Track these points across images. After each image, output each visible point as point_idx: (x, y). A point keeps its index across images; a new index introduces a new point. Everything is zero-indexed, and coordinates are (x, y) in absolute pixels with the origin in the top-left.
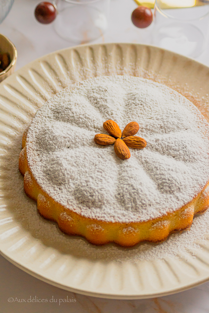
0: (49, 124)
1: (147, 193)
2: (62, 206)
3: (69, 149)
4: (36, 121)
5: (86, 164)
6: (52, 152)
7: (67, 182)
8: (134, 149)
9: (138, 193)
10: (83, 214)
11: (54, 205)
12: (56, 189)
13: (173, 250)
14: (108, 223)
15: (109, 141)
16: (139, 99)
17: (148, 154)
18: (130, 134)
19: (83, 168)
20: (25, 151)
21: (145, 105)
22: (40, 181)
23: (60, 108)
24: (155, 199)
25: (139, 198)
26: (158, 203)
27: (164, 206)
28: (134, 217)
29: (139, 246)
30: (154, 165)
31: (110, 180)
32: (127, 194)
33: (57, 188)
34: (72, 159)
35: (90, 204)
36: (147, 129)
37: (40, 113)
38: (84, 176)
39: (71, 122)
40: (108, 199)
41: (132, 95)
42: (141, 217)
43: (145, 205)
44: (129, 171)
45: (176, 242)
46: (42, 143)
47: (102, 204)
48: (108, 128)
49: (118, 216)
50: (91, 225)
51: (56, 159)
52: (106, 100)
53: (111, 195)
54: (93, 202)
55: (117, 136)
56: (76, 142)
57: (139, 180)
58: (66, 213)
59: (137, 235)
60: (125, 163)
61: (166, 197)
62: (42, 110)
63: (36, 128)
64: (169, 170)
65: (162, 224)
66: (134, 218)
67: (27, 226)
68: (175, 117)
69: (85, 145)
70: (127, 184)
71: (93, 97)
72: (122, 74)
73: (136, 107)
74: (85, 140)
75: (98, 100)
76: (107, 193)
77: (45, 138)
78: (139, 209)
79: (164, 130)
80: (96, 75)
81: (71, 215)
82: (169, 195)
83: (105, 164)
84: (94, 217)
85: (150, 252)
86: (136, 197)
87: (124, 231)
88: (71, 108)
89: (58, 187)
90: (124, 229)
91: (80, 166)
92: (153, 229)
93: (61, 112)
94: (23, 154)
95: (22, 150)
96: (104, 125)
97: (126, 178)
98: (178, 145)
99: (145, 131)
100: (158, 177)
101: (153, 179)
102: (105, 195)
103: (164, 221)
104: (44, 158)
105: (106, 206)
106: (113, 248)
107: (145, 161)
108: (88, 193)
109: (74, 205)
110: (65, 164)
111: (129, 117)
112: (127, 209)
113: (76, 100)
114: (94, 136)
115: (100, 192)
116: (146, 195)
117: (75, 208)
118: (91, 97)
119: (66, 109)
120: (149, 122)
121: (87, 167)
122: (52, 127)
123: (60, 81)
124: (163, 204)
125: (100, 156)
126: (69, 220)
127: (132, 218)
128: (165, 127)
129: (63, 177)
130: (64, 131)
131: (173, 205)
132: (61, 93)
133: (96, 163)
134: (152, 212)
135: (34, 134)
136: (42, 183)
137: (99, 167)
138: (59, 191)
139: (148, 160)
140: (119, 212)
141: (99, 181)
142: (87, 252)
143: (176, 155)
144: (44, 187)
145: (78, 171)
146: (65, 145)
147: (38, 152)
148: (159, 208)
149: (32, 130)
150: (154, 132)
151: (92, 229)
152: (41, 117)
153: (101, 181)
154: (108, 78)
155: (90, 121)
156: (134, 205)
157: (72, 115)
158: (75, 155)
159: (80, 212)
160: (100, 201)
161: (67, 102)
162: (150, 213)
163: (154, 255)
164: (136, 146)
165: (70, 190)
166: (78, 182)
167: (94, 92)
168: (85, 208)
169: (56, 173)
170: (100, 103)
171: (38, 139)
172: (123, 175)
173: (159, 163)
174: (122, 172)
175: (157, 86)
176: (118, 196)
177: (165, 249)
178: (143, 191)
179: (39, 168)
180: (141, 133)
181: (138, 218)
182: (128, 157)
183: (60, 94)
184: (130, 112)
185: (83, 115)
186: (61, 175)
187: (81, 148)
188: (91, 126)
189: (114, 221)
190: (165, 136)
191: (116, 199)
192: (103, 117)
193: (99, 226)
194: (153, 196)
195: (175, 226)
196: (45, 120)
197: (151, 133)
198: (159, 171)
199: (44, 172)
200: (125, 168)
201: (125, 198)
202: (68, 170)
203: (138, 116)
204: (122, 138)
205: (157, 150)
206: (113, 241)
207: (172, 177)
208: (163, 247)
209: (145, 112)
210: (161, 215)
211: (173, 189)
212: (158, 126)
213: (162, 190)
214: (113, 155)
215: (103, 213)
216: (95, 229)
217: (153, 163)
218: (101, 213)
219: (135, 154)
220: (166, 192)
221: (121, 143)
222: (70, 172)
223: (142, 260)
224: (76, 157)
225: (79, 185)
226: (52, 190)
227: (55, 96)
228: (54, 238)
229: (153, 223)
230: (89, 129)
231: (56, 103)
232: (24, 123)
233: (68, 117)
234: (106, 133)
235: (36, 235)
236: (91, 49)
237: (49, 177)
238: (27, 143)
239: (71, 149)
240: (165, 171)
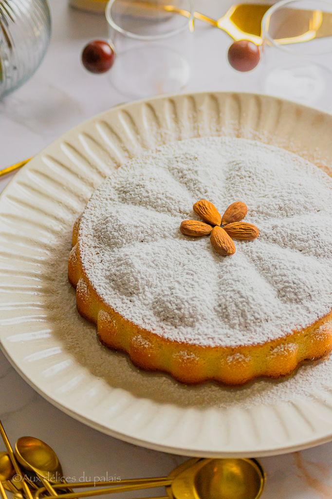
0: (112, 209)
1: (262, 303)
2: (134, 325)
3: (142, 244)
4: (92, 205)
5: (169, 263)
6: (118, 248)
7: (141, 291)
8: (241, 240)
9: (248, 303)
10: (166, 336)
11: (123, 325)
12: (126, 301)
13: (304, 389)
14: (204, 347)
15: (203, 229)
16: (246, 170)
17: (261, 247)
18: (234, 220)
19: (165, 270)
20: (77, 249)
21: (254, 177)
22: (100, 291)
23: (128, 185)
24: (275, 311)
25: (249, 310)
26: (279, 318)
27: (288, 322)
28: (244, 337)
29: (252, 385)
30: (272, 262)
31: (206, 285)
32: (231, 305)
33: (127, 299)
34: (148, 257)
35: (177, 321)
36: (259, 211)
37: (98, 194)
38: (166, 281)
39: (144, 205)
40: (203, 312)
41: (235, 163)
42: (254, 338)
43: (259, 321)
44: (233, 272)
45: (308, 378)
46: (102, 236)
47: (195, 320)
48: (200, 212)
49: (219, 338)
50: (179, 352)
52: (196, 172)
53: (207, 307)
54: (180, 318)
55: (215, 222)
56: (153, 233)
57: (249, 283)
58: (142, 337)
59: (249, 366)
60: (227, 261)
61: (290, 309)
62: (101, 189)
63: (92, 216)
64: (294, 268)
65: (286, 348)
66: (243, 339)
67: (83, 359)
68: (301, 193)
69: (167, 237)
70: (231, 291)
71: (176, 168)
72: (219, 136)
73: (242, 180)
74: (166, 229)
75: (185, 172)
76: (201, 304)
77: (107, 228)
78: (250, 326)
79: (284, 212)
80: (180, 139)
81: (148, 338)
82: (294, 306)
83: (198, 262)
84: (183, 340)
85: (268, 394)
86: (246, 309)
87: (228, 360)
88: (145, 184)
89: (129, 298)
90: (229, 357)
91: (160, 267)
92: (272, 356)
93: (129, 191)
94: (74, 254)
95: (74, 248)
96: (194, 207)
97: (230, 281)
98: (306, 233)
99: (256, 215)
100: (277, 280)
101: (270, 282)
102: (199, 307)
103: (288, 344)
104: (107, 257)
106: (214, 388)
107: (258, 257)
108: (173, 305)
109: (152, 324)
110: (138, 265)
111: (232, 196)
112: (232, 327)
113: (152, 173)
114: (180, 224)
115: (191, 302)
116: (261, 306)
117: (154, 328)
118: (173, 169)
119: (136, 187)
120: (261, 202)
121: (171, 268)
122: (117, 212)
123: (126, 150)
124: (287, 318)
125: (189, 252)
126: (145, 346)
127: (240, 340)
128: (286, 208)
129: (135, 283)
130: (134, 218)
131: (302, 320)
132: (128, 165)
133: (185, 262)
134: (270, 331)
135: (90, 224)
136: (104, 293)
137: (189, 267)
138: (130, 305)
139: (262, 256)
140: (221, 331)
141: (190, 287)
142: (175, 394)
143: (304, 247)
144: (108, 300)
145: (158, 274)
146: (137, 238)
147: (97, 249)
148: (280, 324)
149: (87, 218)
150: (270, 215)
151: (180, 358)
152: (99, 199)
153: (192, 288)
154: (199, 141)
155: (173, 202)
156: (242, 320)
157: (147, 195)
158: (153, 251)
159: (162, 334)
160: (192, 317)
161: (139, 177)
162: (267, 332)
163: (274, 397)
164: (243, 235)
165: (146, 302)
166: (158, 290)
167: (177, 162)
168: (169, 327)
169: (125, 278)
170: (188, 177)
171: (96, 230)
172: (225, 277)
173: (278, 259)
174: (223, 273)
175: (272, 151)
176: (219, 309)
177: (291, 388)
178: (256, 300)
179: (100, 271)
180: (251, 218)
181: (250, 339)
182: (231, 253)
183: (126, 166)
184: (233, 188)
185: (163, 194)
186: (131, 281)
187: (162, 242)
188: (175, 210)
189: (213, 345)
190: (287, 221)
191: (216, 313)
192: (193, 196)
193: (191, 353)
194: (271, 307)
195: (305, 353)
196: (106, 204)
197: (266, 218)
198: (279, 270)
199: (107, 277)
200: (228, 267)
201: (229, 311)
202: (143, 273)
203: (246, 194)
204: (221, 226)
205: (275, 241)
206: (213, 377)
207: (299, 279)
208: (289, 385)
209: (255, 187)
210: (284, 335)
211: (300, 297)
212: (275, 206)
213: (285, 298)
214: (209, 249)
215: (196, 334)
216: (185, 358)
217: (269, 260)
218: (194, 333)
219: (242, 248)
220: (291, 300)
221: (220, 233)
222: (146, 275)
223: (257, 404)
224: (154, 254)
225: (159, 294)
226: (119, 303)
227: (120, 169)
228: (124, 376)
229: (272, 347)
230: (172, 214)
231: (121, 179)
232: (73, 212)
233: (140, 198)
234: (198, 220)
235: (97, 371)
236: (172, 101)
237: (114, 284)
238: (79, 238)
239: (146, 243)
240: (288, 270)
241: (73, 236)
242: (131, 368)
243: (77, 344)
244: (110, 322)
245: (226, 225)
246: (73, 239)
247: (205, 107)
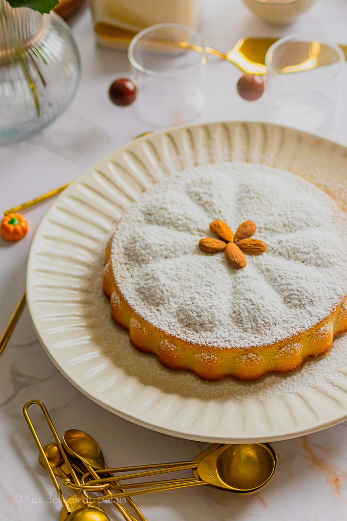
0: (139, 230)
1: (271, 309)
2: (161, 331)
3: (166, 260)
4: (122, 227)
5: (190, 276)
6: (145, 264)
7: (166, 301)
8: (251, 254)
9: (258, 310)
10: (189, 340)
11: (152, 331)
12: (153, 310)
13: (308, 382)
14: (222, 349)
15: (218, 246)
16: (255, 192)
17: (269, 260)
18: (245, 237)
19: (187, 282)
20: (110, 266)
21: (262, 198)
22: (131, 302)
23: (152, 208)
24: (281, 316)
25: (260, 316)
26: (286, 321)
27: (293, 325)
28: (256, 339)
29: (264, 379)
30: (278, 273)
31: (222, 295)
32: (244, 312)
34: (171, 272)
35: (198, 327)
36: (266, 228)
37: (127, 217)
38: (188, 293)
39: (167, 225)
40: (220, 319)
41: (244, 186)
42: (264, 340)
43: (268, 325)
44: (245, 283)
45: (312, 372)
46: (131, 254)
47: (214, 326)
48: (215, 231)
49: (234, 340)
50: (200, 353)
51: (151, 273)
52: (211, 195)
53: (224, 314)
54: (201, 325)
55: (228, 239)
56: (175, 250)
57: (259, 292)
58: (168, 341)
59: (262, 363)
60: (240, 273)
61: (295, 313)
62: (128, 212)
63: (122, 237)
64: (297, 278)
65: (292, 348)
66: (255, 341)
67: (118, 361)
68: (302, 211)
69: (188, 253)
70: (244, 299)
71: (193, 192)
72: (230, 161)
73: (251, 201)
74: (187, 247)
75: (202, 195)
76: (218, 312)
77: (135, 247)
78: (261, 329)
79: (288, 228)
80: (196, 165)
81: (174, 342)
82: (299, 311)
83: (215, 275)
84: (204, 343)
85: (278, 386)
86: (257, 315)
87: (243, 359)
88: (167, 207)
89: (156, 308)
90: (244, 356)
91: (183, 280)
92: (280, 355)
93: (154, 214)
94: (108, 270)
95: (107, 265)
96: (211, 227)
97: (243, 291)
98: (307, 247)
99: (264, 231)
100: (283, 288)
101: (277, 291)
102: (217, 314)
103: (294, 343)
104: (136, 273)
105: (218, 328)
106: (231, 383)
107: (266, 269)
108: (194, 313)
109: (177, 330)
110: (163, 279)
111: (242, 215)
112: (245, 330)
113: (173, 197)
114: (199, 241)
115: (210, 310)
116: (270, 311)
117: (179, 333)
118: (191, 192)
119: (160, 210)
120: (268, 220)
121: (191, 281)
122: (144, 232)
123: (149, 175)
124: (292, 322)
125: (207, 266)
126: (171, 349)
127: (252, 342)
128: (290, 225)
129: (161, 294)
130: (159, 238)
131: (305, 323)
133: (203, 275)
134: (278, 333)
135: (121, 244)
136: (135, 304)
137: (207, 280)
138: (158, 313)
139: (269, 267)
140: (236, 334)
141: (208, 297)
142: (198, 390)
143: (306, 259)
144: (138, 310)
145: (180, 286)
146: (162, 255)
147: (128, 266)
148: (287, 327)
149: (118, 238)
150: (276, 231)
151: (202, 359)
152: (128, 221)
153: (210, 298)
154: (213, 167)
155: (192, 222)
156: (254, 324)
157: (169, 216)
158: (176, 266)
159: (185, 338)
160: (210, 323)
161: (161, 201)
162: (275, 334)
163: (284, 389)
164: (253, 250)
165: (171, 311)
166: (181, 301)
167: (195, 186)
168: (191, 332)
169: (152, 290)
170: (204, 199)
171: (126, 249)
172: (238, 287)
173: (284, 270)
174: (237, 284)
175: (277, 174)
176: (234, 315)
177: (298, 382)
178: (265, 307)
179: (130, 285)
180: (259, 234)
181: (261, 341)
182: (243, 266)
183: (151, 191)
184: (244, 208)
185: (183, 215)
186: (158, 293)
187: (183, 257)
188: (194, 229)
189: (229, 347)
190: (291, 236)
191: (231, 319)
192: (209, 216)
193: (211, 354)
194: (279, 312)
195: (309, 351)
196: (134, 225)
198: (284, 280)
199: (137, 290)
200: (241, 279)
201: (242, 317)
202: (168, 286)
203: (255, 213)
204: (234, 242)
205: (280, 254)
206: (231, 374)
207: (302, 287)
208: (296, 379)
209: (262, 207)
210: (290, 336)
211: (303, 303)
212: (280, 224)
213: (290, 304)
214: (224, 263)
215: (215, 337)
216: (206, 358)
217: (276, 271)
218: (213, 337)
219: (252, 261)
220: (295, 306)
221: (234, 248)
222: (170, 288)
223: (269, 396)
224: (177, 269)
225: (182, 304)
226: (148, 312)
227: (145, 194)
228: (154, 375)
229: (280, 347)
230: (191, 233)
231: (147, 203)
232: (105, 231)
233: (164, 220)
234: (214, 237)
235: (131, 371)
236: (189, 131)
237: (143, 296)
238: (112, 256)
239: (169, 259)
240: (293, 279)
241: (106, 254)
242: (159, 367)
243: (113, 348)
244: (141, 329)
245: (238, 241)
246: (106, 257)
247: (218, 135)
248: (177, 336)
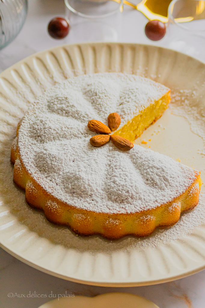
2: (106, 214)
7: (96, 191)
10: (129, 212)
25: (167, 175)
31: (132, 171)
32: (155, 176)
33: (90, 200)
35: (130, 200)
47: (140, 195)
50: (139, 218)
54: (131, 197)
58: (112, 219)
60: (133, 152)
70: (149, 168)
76: (138, 184)
81: (117, 218)
84: (141, 210)
87: (169, 210)
97: (144, 163)
108: (122, 191)
109: (116, 208)
112: (162, 189)
117: (118, 210)
126: (117, 224)
136: (74, 203)
137: (114, 165)
138: (94, 202)
141: (124, 176)
144: (79, 206)
147: (49, 178)
151: (141, 222)
156: (166, 182)
159: (125, 212)
160: (137, 193)
165: (103, 197)
172: (138, 162)
174: (136, 160)
176: (149, 182)
179: (61, 191)
182: (132, 146)
188: (79, 134)
189: (159, 205)
193: (148, 215)
199: (68, 192)
201: (155, 181)
214: (116, 150)
216: (145, 220)
218: (144, 203)
225: (108, 188)
226: (87, 205)
230: (78, 137)
233: (53, 136)
237: (76, 195)
248: (119, 213)
